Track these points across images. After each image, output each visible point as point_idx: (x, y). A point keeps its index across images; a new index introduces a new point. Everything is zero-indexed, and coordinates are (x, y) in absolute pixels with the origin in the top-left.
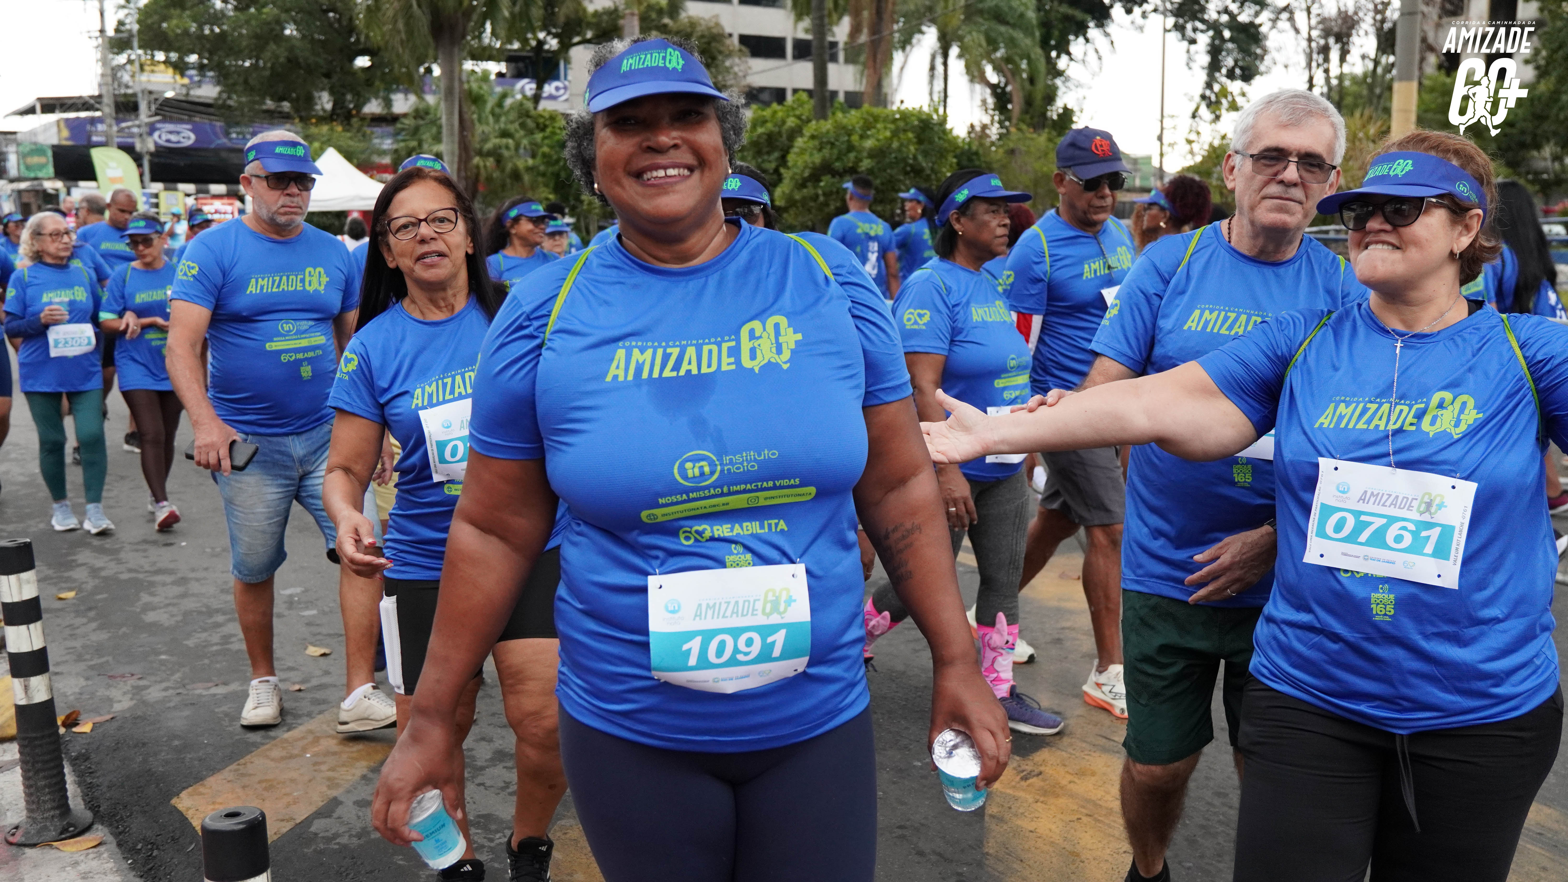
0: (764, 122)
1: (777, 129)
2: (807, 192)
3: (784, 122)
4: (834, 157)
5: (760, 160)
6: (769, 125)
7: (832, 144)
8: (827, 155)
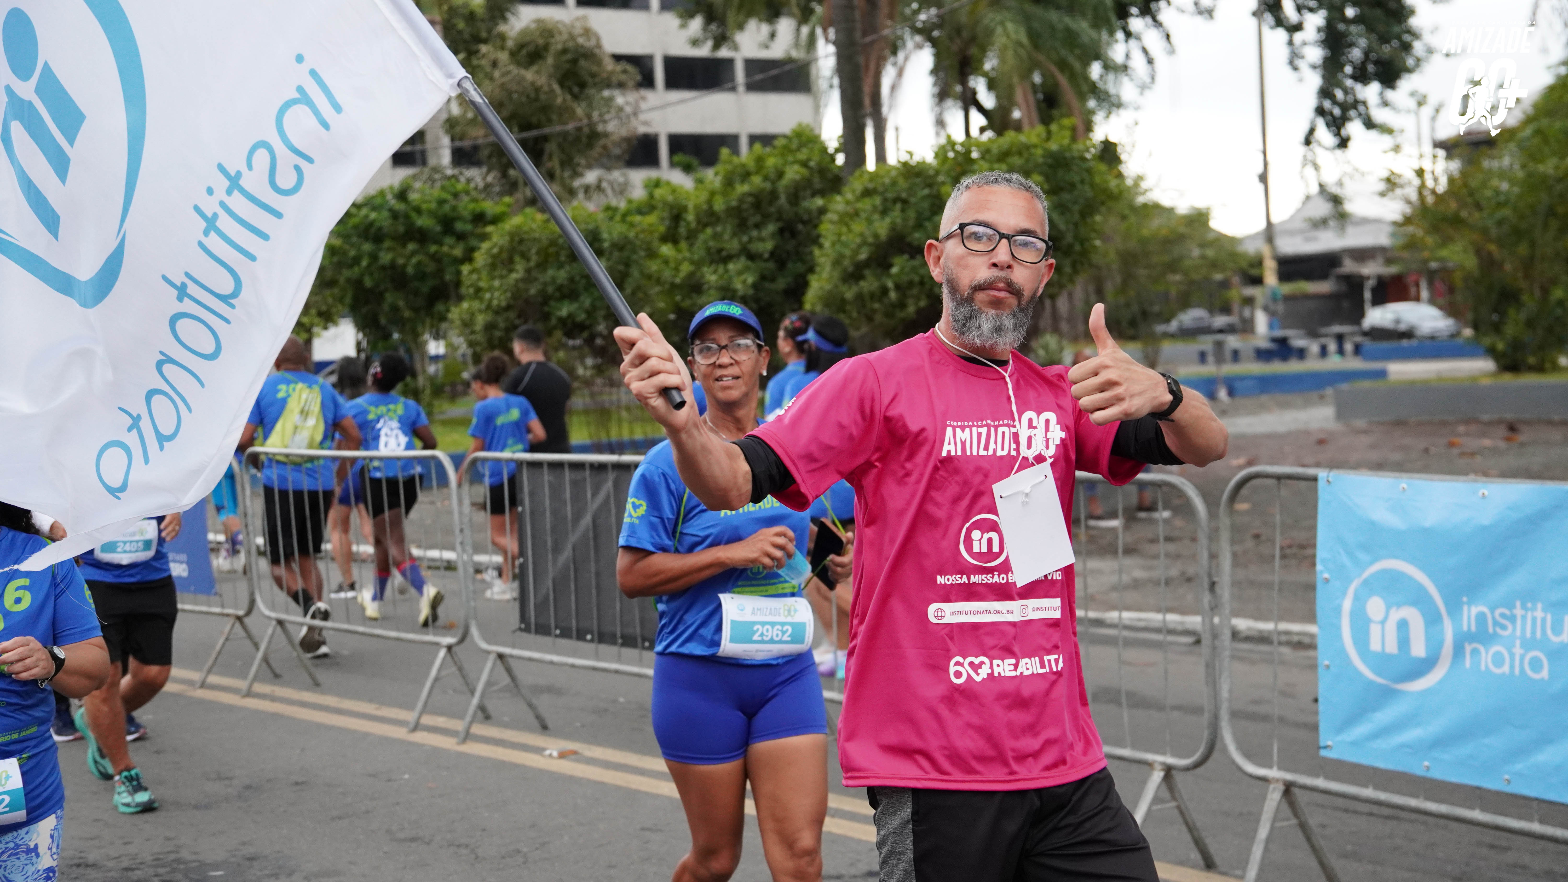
0: (746, 175)
1: (768, 186)
2: (869, 284)
3: (780, 175)
4: (911, 223)
5: (745, 239)
6: (757, 180)
7: (905, 202)
8: (899, 221)
